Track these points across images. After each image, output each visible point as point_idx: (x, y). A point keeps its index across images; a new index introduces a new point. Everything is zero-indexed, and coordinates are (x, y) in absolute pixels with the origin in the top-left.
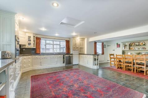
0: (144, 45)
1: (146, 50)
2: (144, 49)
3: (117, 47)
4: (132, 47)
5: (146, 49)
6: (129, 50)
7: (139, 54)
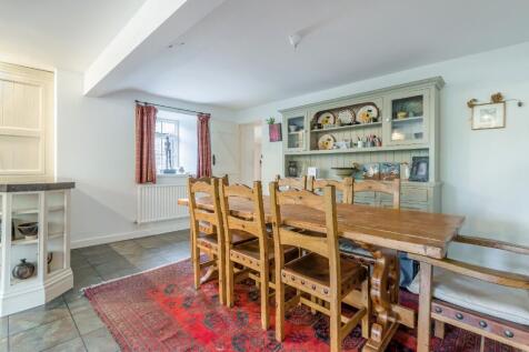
0: (375, 120)
1: (384, 148)
2: (373, 144)
3: (271, 140)
4: (325, 137)
5: (380, 144)
6: (309, 152)
7: (353, 172)
